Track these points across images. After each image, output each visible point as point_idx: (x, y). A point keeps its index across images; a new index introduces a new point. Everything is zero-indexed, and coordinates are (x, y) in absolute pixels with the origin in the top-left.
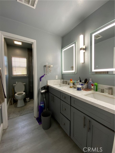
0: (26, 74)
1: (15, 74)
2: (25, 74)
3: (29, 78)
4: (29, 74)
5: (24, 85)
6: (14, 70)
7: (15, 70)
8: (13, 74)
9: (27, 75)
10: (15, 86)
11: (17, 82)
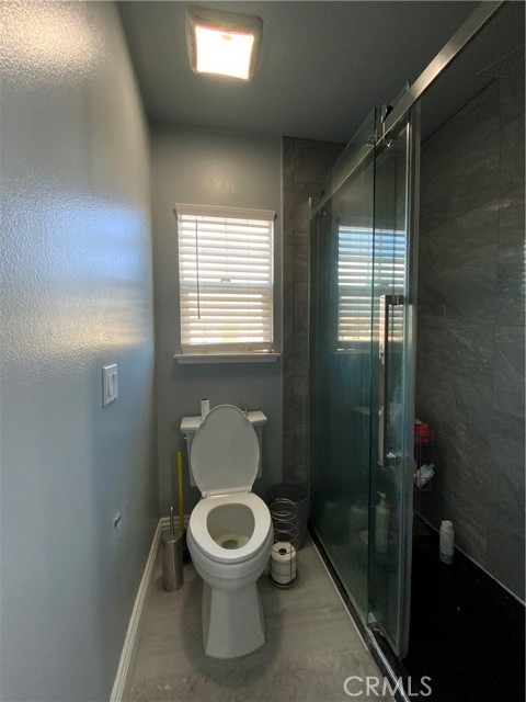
0: (271, 339)
1: (194, 341)
2: (261, 340)
3: (286, 369)
4: (286, 344)
5: (256, 426)
6: (192, 314)
7: (198, 299)
8: (183, 342)
9: (275, 345)
10: (193, 432)
11: (206, 407)
